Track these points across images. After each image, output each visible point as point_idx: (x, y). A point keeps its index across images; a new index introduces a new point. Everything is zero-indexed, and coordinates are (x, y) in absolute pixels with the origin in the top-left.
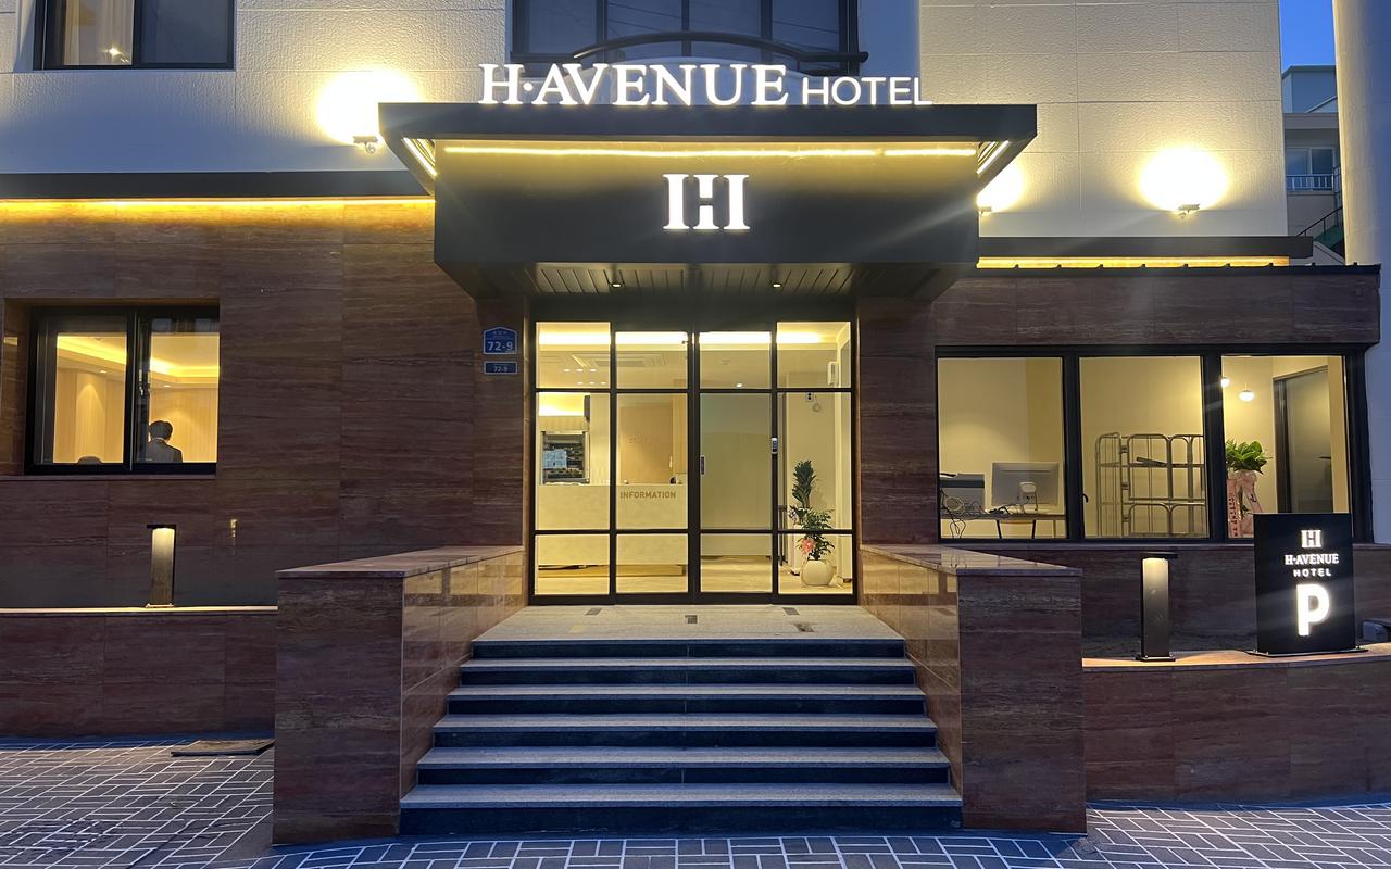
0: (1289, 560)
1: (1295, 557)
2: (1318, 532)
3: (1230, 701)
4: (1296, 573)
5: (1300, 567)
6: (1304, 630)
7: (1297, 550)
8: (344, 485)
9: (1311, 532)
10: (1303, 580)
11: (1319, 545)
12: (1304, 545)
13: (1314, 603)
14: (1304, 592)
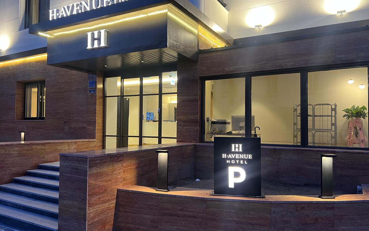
0: (224, 156)
1: (228, 155)
2: (241, 145)
3: (181, 210)
4: (228, 162)
5: (231, 159)
6: (231, 185)
7: (229, 152)
8: (65, 122)
9: (237, 145)
10: (231, 165)
11: (241, 150)
12: (233, 150)
13: (237, 175)
14: (231, 170)
